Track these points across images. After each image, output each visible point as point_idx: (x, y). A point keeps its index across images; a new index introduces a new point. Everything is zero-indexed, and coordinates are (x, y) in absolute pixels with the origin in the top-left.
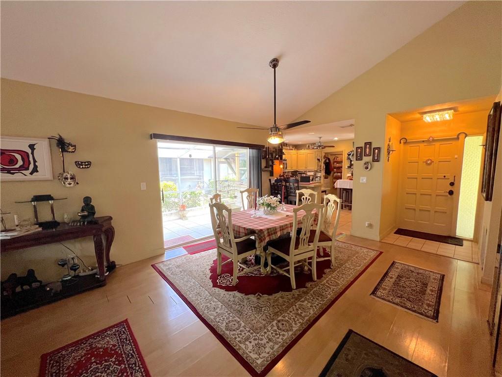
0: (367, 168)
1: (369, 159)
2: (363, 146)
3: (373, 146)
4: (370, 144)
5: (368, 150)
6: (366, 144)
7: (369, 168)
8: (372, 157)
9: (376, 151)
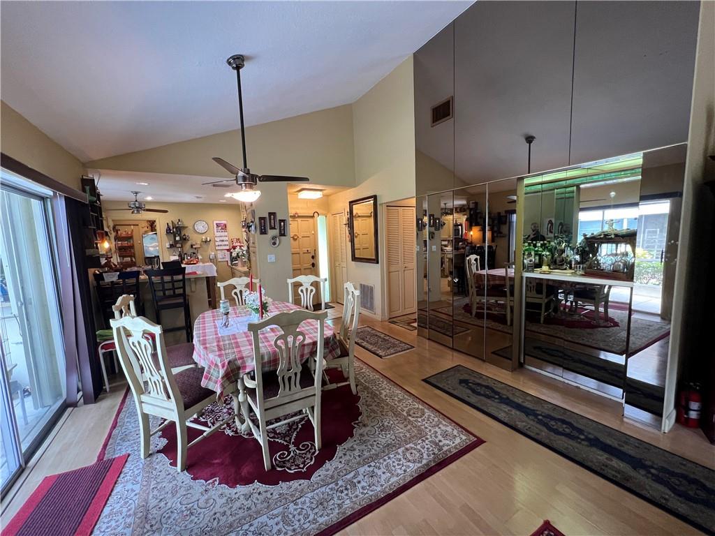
0: (274, 244)
1: (276, 232)
2: (267, 216)
3: (279, 217)
4: (274, 214)
5: (272, 221)
6: (270, 214)
7: (277, 244)
8: (278, 230)
9: (282, 223)
